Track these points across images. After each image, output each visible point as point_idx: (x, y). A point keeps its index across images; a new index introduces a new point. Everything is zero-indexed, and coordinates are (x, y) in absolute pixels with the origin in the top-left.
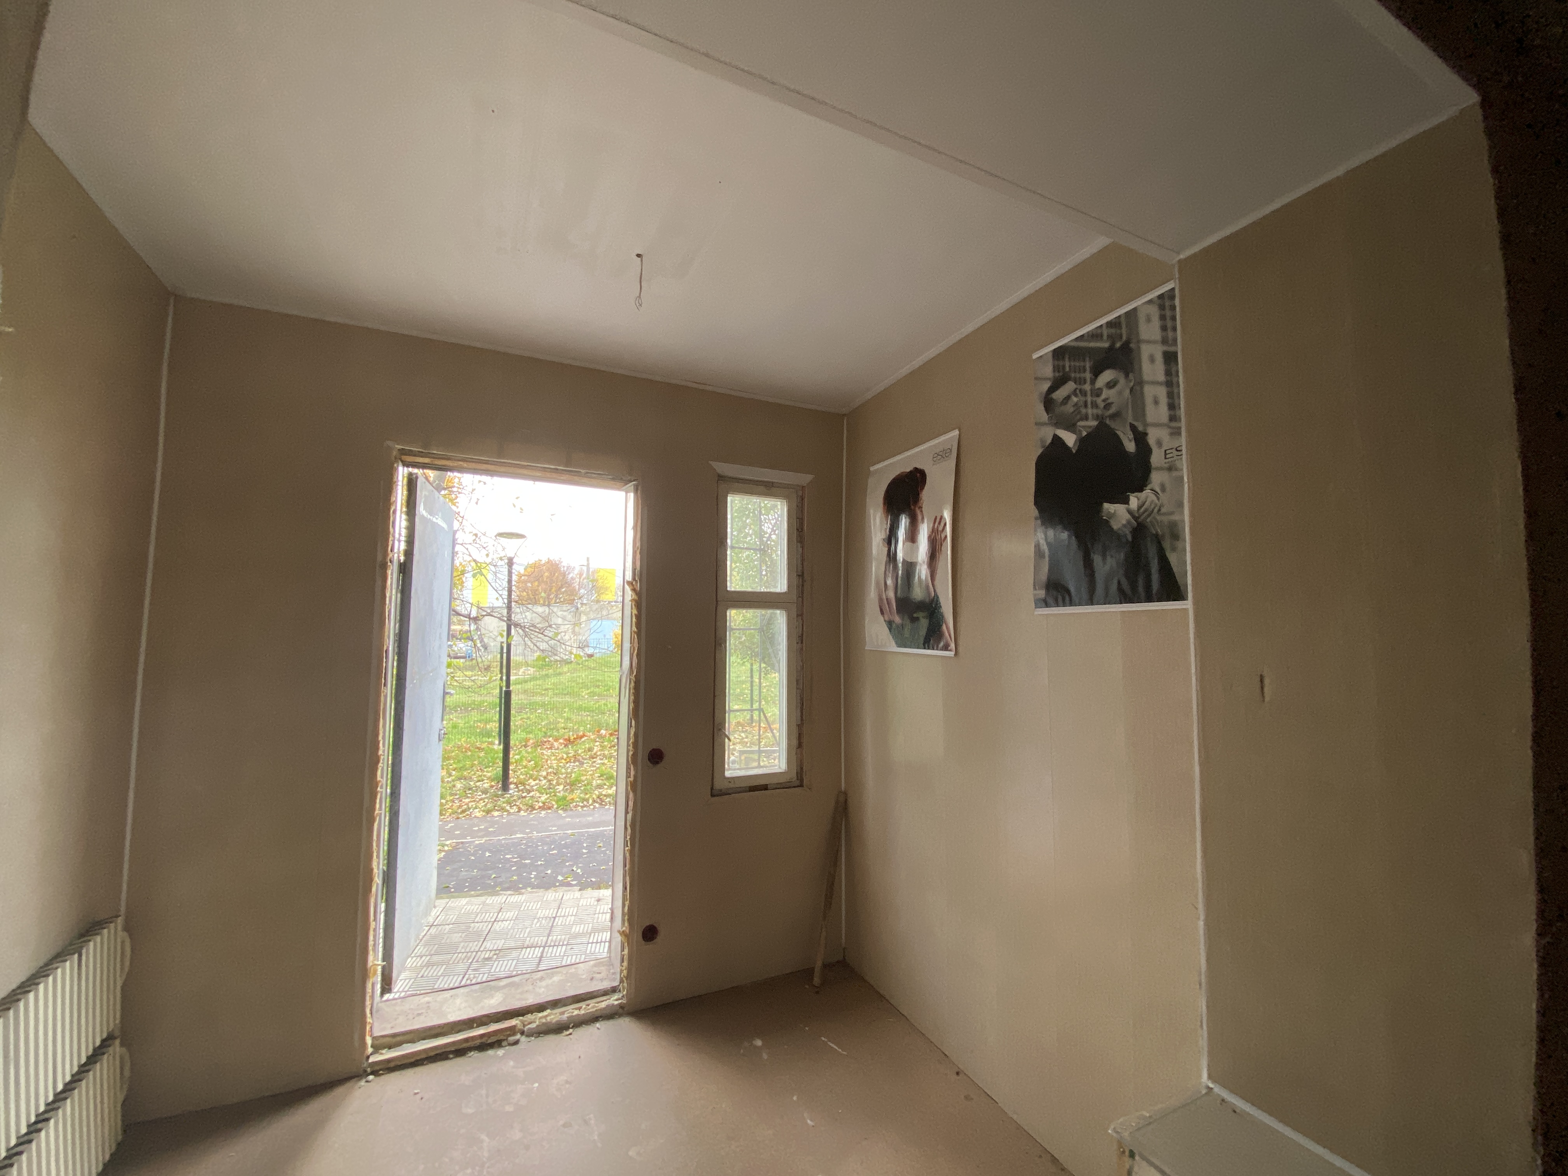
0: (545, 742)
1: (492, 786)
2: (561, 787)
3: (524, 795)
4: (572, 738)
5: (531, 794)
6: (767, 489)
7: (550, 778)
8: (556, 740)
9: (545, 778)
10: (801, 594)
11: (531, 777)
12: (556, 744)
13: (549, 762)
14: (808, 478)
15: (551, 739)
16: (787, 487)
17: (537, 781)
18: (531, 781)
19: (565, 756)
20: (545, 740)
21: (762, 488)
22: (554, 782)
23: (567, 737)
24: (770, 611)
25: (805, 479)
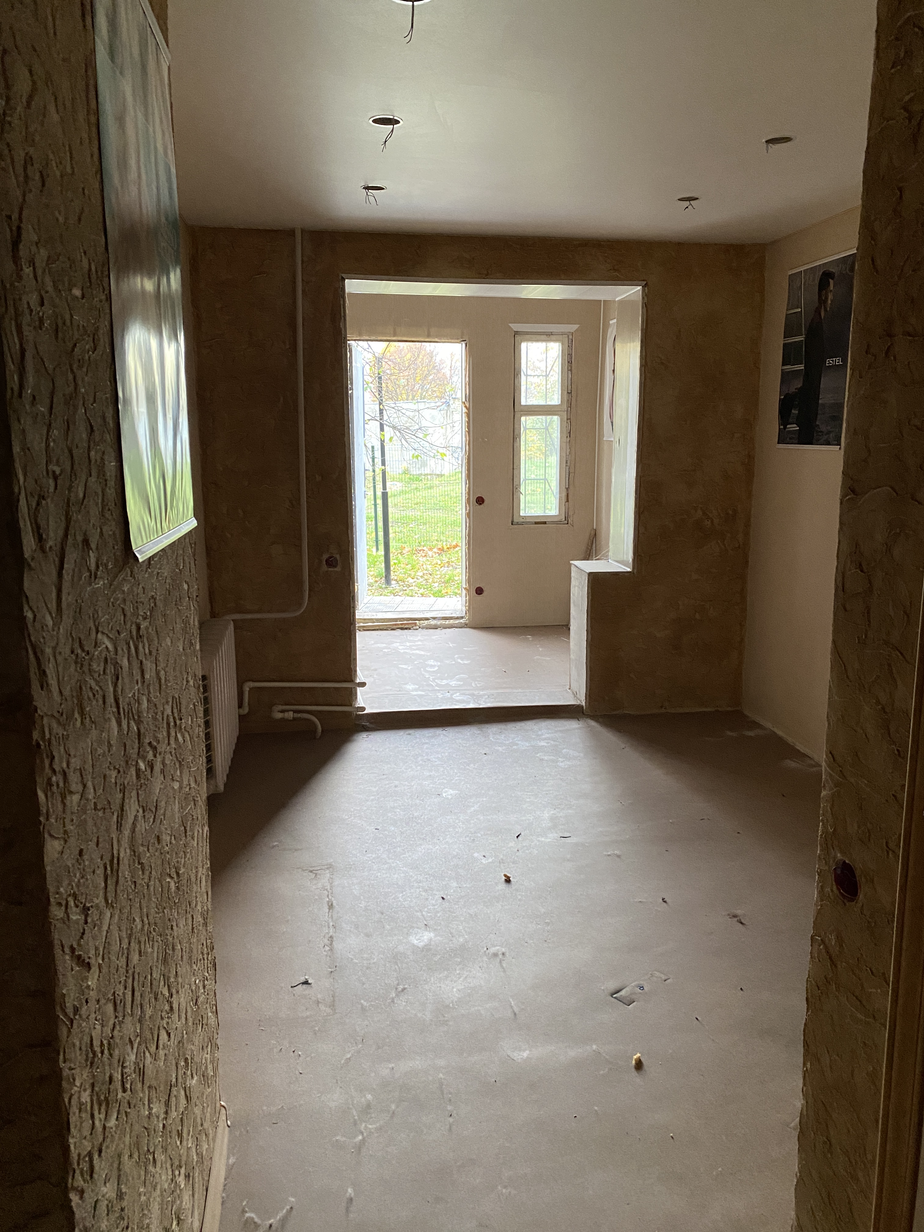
0: (420, 551)
1: (376, 582)
2: (436, 585)
3: (404, 588)
4: (445, 548)
5: (410, 588)
6: (548, 336)
7: (426, 577)
8: (431, 549)
9: (422, 577)
10: (570, 405)
11: (410, 575)
12: (430, 553)
13: (424, 566)
14: (576, 327)
15: (425, 548)
16: (563, 334)
17: (415, 580)
18: (410, 579)
19: (439, 562)
20: (420, 548)
21: (543, 337)
22: (430, 581)
23: (439, 547)
24: (549, 417)
25: (573, 328)
